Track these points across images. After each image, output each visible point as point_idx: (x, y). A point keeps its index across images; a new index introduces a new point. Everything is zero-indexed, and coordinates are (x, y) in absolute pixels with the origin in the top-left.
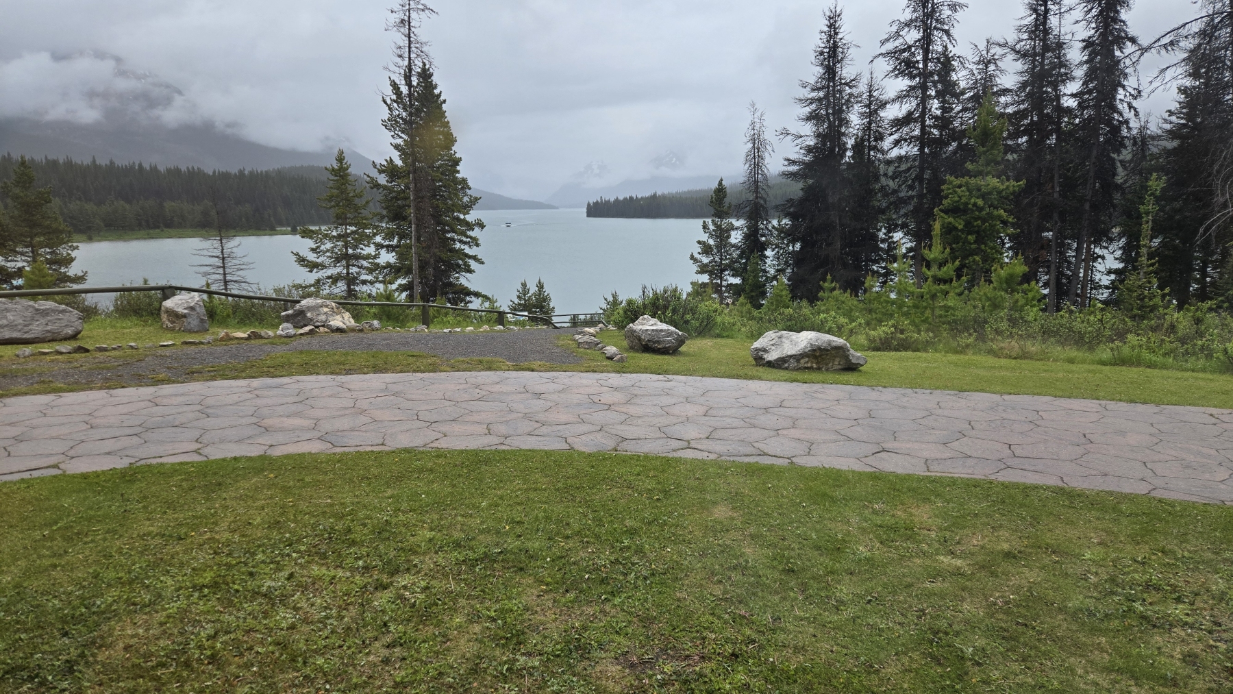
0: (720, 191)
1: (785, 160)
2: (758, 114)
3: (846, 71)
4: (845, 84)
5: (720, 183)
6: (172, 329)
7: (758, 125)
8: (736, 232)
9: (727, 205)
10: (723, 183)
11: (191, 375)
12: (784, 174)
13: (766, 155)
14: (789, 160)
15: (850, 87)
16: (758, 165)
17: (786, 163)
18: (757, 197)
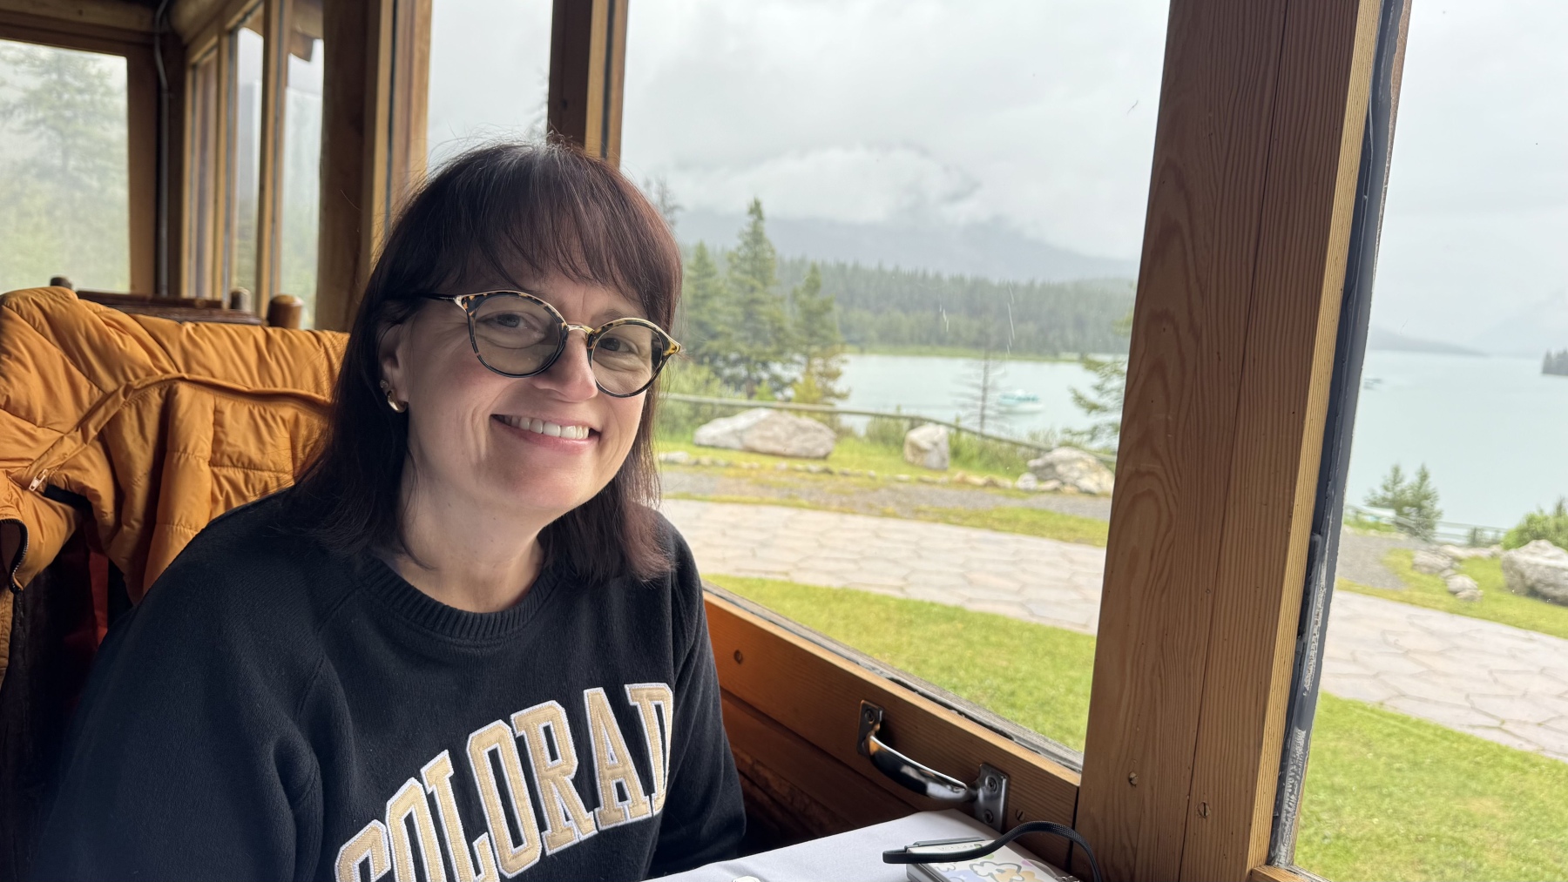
6: (912, 464)
11: (916, 514)
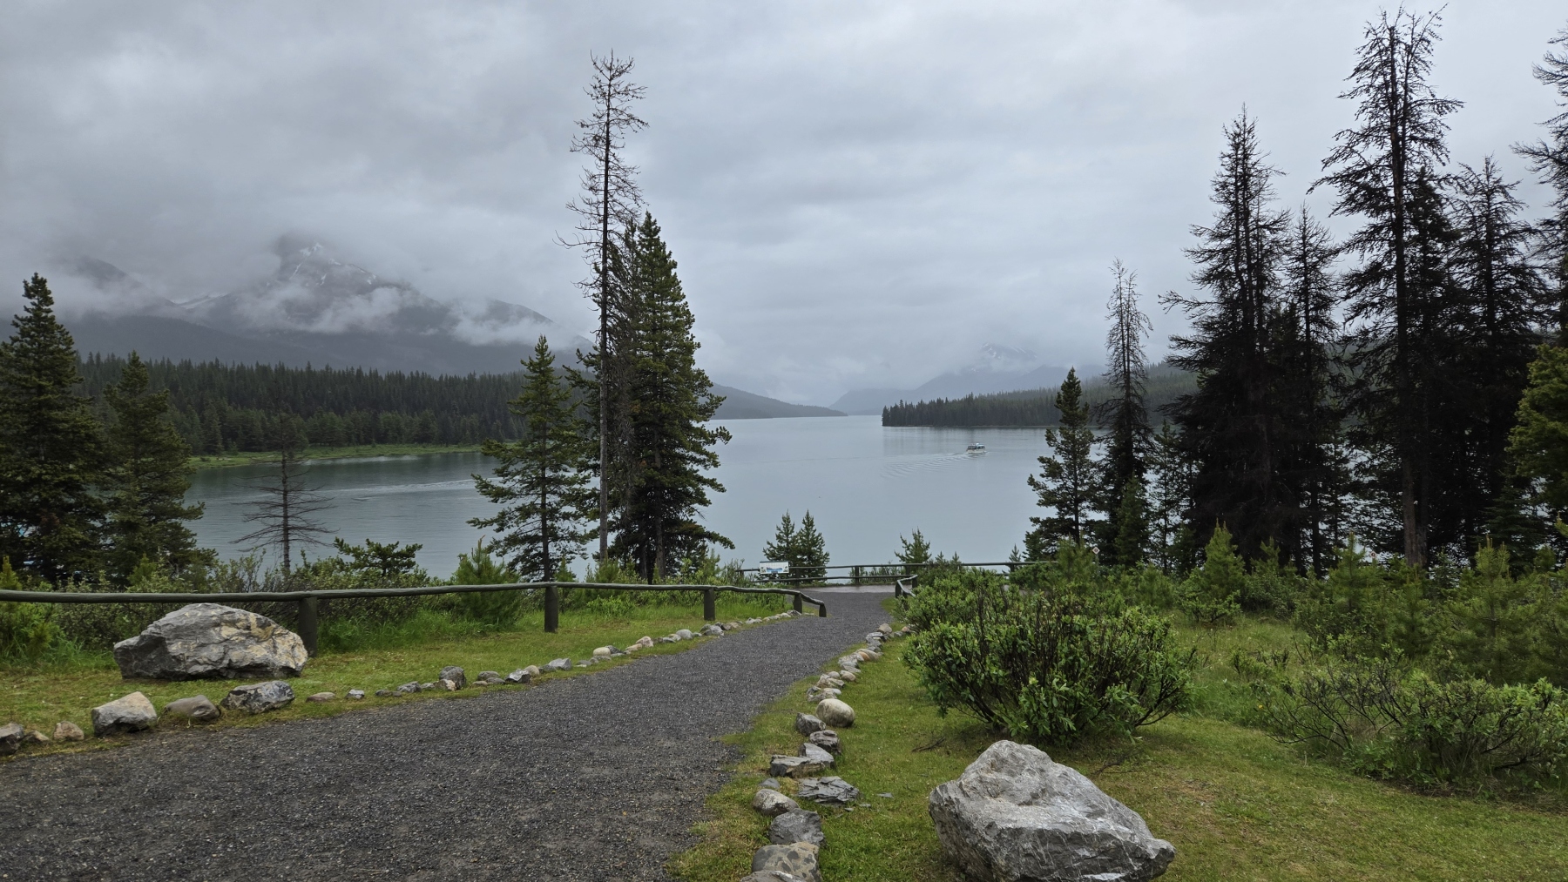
0: (1071, 386)
1: (1173, 339)
2: (1126, 277)
3: (1265, 209)
4: (1264, 226)
5: (1071, 376)
7: (1125, 293)
8: (1098, 445)
9: (1081, 406)
10: (1076, 375)
12: (1172, 361)
13: (1140, 334)
14: (1177, 339)
15: (1273, 231)
16: (1129, 349)
17: (1174, 344)
18: (1128, 395)
